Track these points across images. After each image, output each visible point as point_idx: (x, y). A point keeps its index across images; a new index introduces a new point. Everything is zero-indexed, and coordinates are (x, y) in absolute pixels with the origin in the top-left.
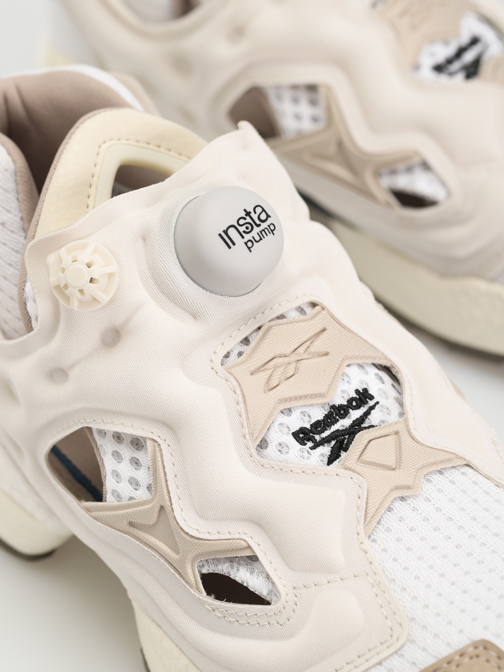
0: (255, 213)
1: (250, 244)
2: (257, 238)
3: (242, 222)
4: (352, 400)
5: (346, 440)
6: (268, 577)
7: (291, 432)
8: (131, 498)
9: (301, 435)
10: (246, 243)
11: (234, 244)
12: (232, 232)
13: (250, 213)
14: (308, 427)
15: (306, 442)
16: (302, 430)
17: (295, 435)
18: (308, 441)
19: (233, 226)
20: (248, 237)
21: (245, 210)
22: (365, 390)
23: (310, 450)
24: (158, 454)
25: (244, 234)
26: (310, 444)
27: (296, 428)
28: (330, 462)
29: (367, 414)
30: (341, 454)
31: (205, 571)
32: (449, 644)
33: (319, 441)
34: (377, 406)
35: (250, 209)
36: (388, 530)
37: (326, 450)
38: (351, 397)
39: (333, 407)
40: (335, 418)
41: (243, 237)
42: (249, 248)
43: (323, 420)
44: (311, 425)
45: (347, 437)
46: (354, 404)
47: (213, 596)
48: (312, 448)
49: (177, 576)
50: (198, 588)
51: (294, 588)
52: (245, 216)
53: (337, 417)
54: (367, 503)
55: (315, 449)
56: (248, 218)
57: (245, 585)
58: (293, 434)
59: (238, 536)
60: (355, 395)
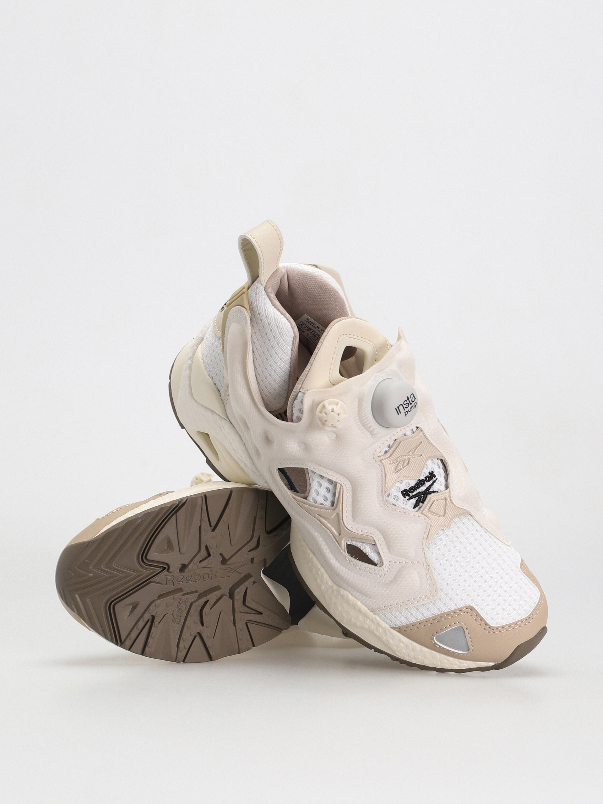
0: (411, 398)
1: (406, 413)
2: (410, 410)
3: (405, 403)
4: (427, 477)
5: (423, 497)
6: (379, 553)
7: (401, 491)
8: (322, 504)
9: (404, 493)
10: (405, 413)
11: (400, 413)
12: (401, 408)
13: (409, 398)
14: (408, 489)
15: (406, 496)
16: (405, 490)
17: (402, 492)
18: (407, 496)
19: (402, 405)
20: (406, 410)
21: (407, 397)
22: (433, 472)
23: (407, 500)
24: (342, 491)
25: (405, 408)
26: (407, 497)
27: (403, 489)
28: (414, 507)
29: (432, 485)
30: (420, 504)
31: (349, 543)
32: (456, 605)
33: (411, 496)
34: (437, 481)
35: (409, 396)
36: (435, 544)
37: (413, 501)
38: (427, 475)
39: (419, 480)
40: (419, 486)
41: (404, 410)
42: (406, 415)
43: (414, 486)
44: (409, 488)
45: (423, 496)
46: (428, 479)
47: (350, 554)
48: (408, 500)
49: (336, 543)
50: (344, 551)
51: (390, 562)
52: (407, 400)
53: (420, 486)
54: (429, 532)
55: (409, 500)
56: (408, 400)
57: (367, 554)
58: (401, 492)
59: (370, 535)
60: (428, 475)
